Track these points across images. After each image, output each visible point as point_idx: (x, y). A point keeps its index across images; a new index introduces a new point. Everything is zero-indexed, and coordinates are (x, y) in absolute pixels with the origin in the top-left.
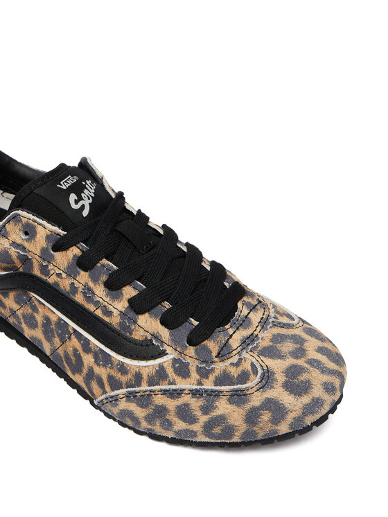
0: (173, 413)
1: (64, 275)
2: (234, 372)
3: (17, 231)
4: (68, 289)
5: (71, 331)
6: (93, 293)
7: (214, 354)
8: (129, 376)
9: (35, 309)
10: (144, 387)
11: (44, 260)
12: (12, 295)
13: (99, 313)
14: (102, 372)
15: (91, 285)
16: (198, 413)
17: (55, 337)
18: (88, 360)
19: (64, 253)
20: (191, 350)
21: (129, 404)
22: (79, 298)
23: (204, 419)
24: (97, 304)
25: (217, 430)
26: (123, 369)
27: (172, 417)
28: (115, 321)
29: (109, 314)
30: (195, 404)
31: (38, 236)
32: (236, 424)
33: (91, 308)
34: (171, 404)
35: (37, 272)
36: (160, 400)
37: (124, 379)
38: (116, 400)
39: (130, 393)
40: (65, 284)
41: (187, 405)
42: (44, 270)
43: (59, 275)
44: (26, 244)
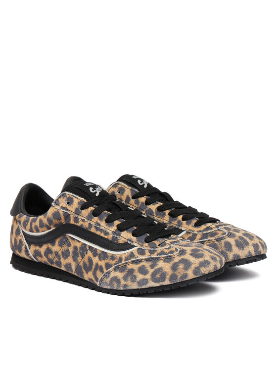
0: (137, 271)
1: (86, 220)
2: (167, 251)
3: (64, 201)
4: (87, 226)
5: (88, 248)
6: (100, 225)
7: (157, 245)
8: (116, 260)
9: (69, 245)
10: (123, 262)
11: (76, 214)
12: (57, 241)
13: (102, 235)
14: (102, 263)
15: (99, 222)
16: (149, 268)
17: (79, 256)
18: (96, 260)
19: (86, 210)
20: (147, 244)
21: (115, 273)
22: (93, 230)
23: (151, 271)
24: (101, 231)
25: (158, 276)
26: (113, 258)
27: (136, 273)
28: (110, 237)
29: (107, 234)
30: (147, 265)
31: (74, 202)
32: (167, 271)
33: (98, 233)
34: (136, 267)
35: (72, 222)
36: (130, 266)
37: (113, 262)
38: (109, 273)
39: (116, 267)
40: (86, 225)
41: (144, 266)
42: (76, 219)
43: (83, 220)
44: (68, 207)
